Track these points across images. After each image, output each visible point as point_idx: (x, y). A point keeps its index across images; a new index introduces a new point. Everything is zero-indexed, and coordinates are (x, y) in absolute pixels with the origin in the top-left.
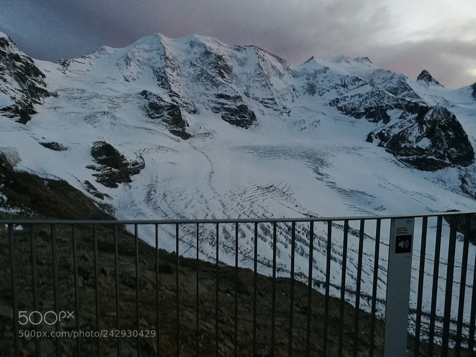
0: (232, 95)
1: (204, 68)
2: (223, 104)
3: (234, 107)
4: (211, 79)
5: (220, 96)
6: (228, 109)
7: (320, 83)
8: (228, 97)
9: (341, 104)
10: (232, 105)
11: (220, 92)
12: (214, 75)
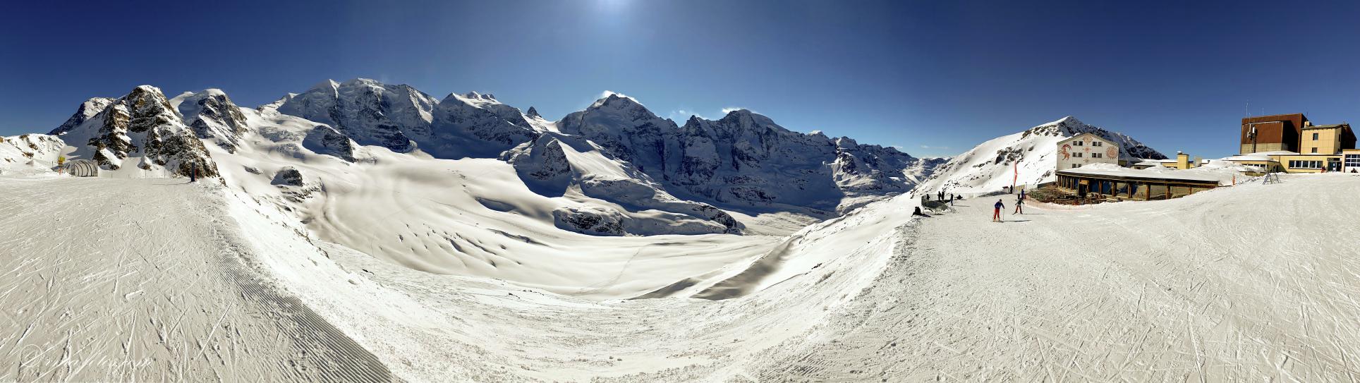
0: (390, 126)
1: (367, 104)
2: (384, 133)
3: (392, 135)
4: (373, 112)
5: (381, 127)
6: (388, 137)
7: (459, 114)
8: (387, 128)
9: (476, 130)
10: (391, 134)
11: (380, 123)
12: (375, 109)
